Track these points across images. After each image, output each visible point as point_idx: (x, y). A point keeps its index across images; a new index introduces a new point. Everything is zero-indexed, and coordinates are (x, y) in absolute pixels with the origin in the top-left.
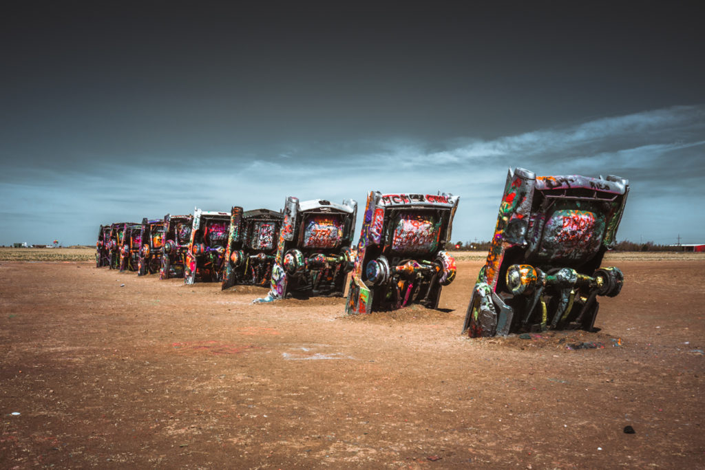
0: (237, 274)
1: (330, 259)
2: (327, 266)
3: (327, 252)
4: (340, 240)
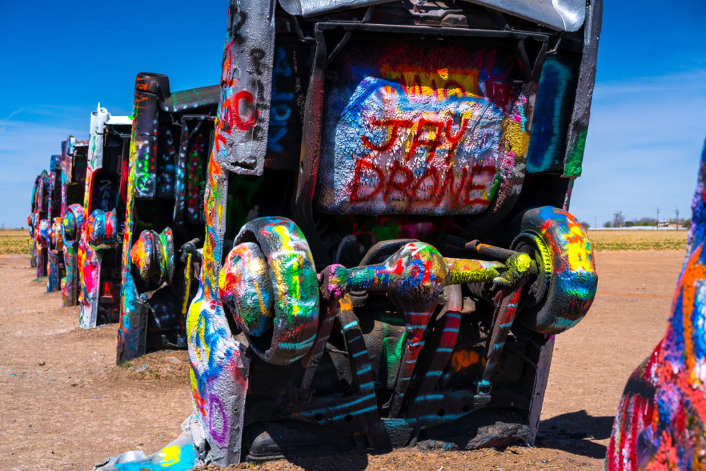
0: (159, 314)
1: (466, 267)
2: (453, 300)
4: (516, 170)
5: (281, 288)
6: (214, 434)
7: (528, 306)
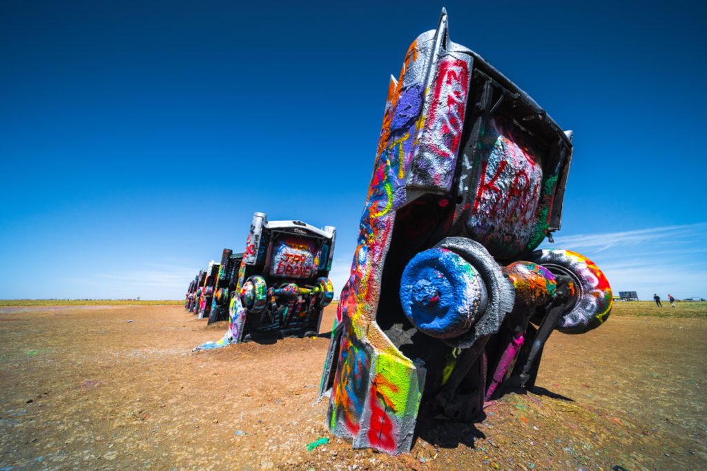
1: (303, 290)
2: (300, 299)
3: (301, 283)
4: (316, 268)
5: (257, 292)
6: (234, 335)
7: (318, 300)
